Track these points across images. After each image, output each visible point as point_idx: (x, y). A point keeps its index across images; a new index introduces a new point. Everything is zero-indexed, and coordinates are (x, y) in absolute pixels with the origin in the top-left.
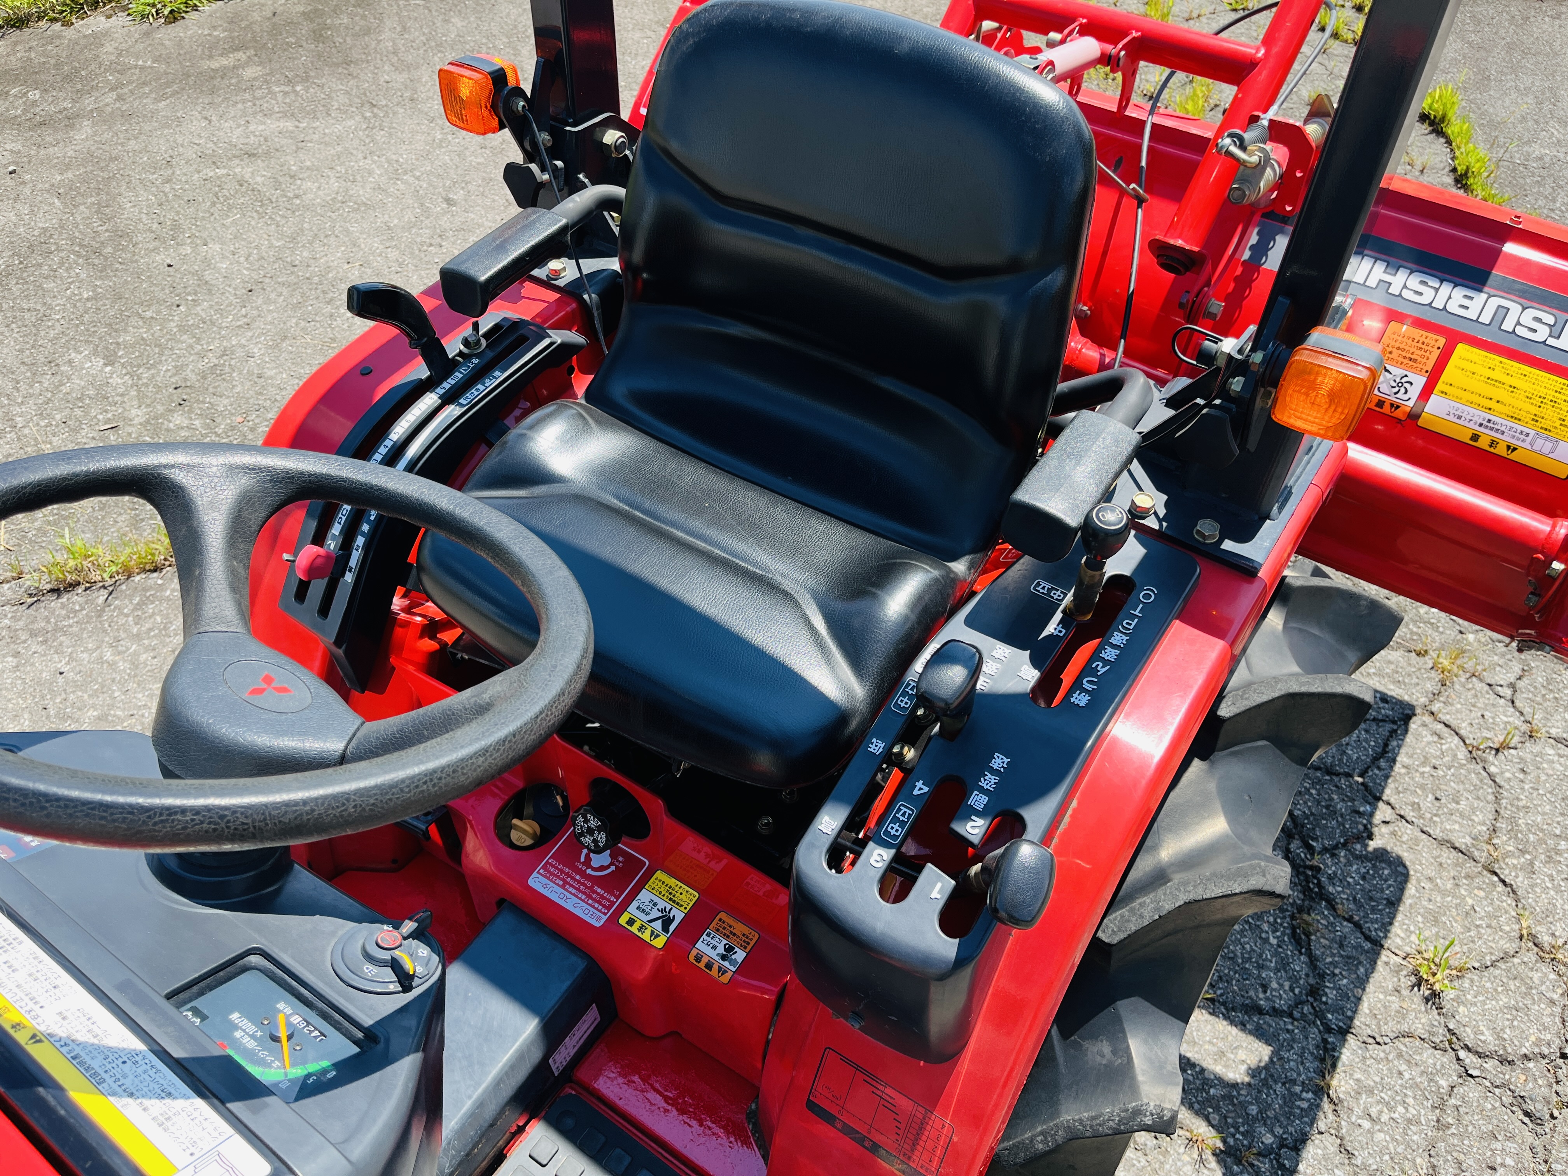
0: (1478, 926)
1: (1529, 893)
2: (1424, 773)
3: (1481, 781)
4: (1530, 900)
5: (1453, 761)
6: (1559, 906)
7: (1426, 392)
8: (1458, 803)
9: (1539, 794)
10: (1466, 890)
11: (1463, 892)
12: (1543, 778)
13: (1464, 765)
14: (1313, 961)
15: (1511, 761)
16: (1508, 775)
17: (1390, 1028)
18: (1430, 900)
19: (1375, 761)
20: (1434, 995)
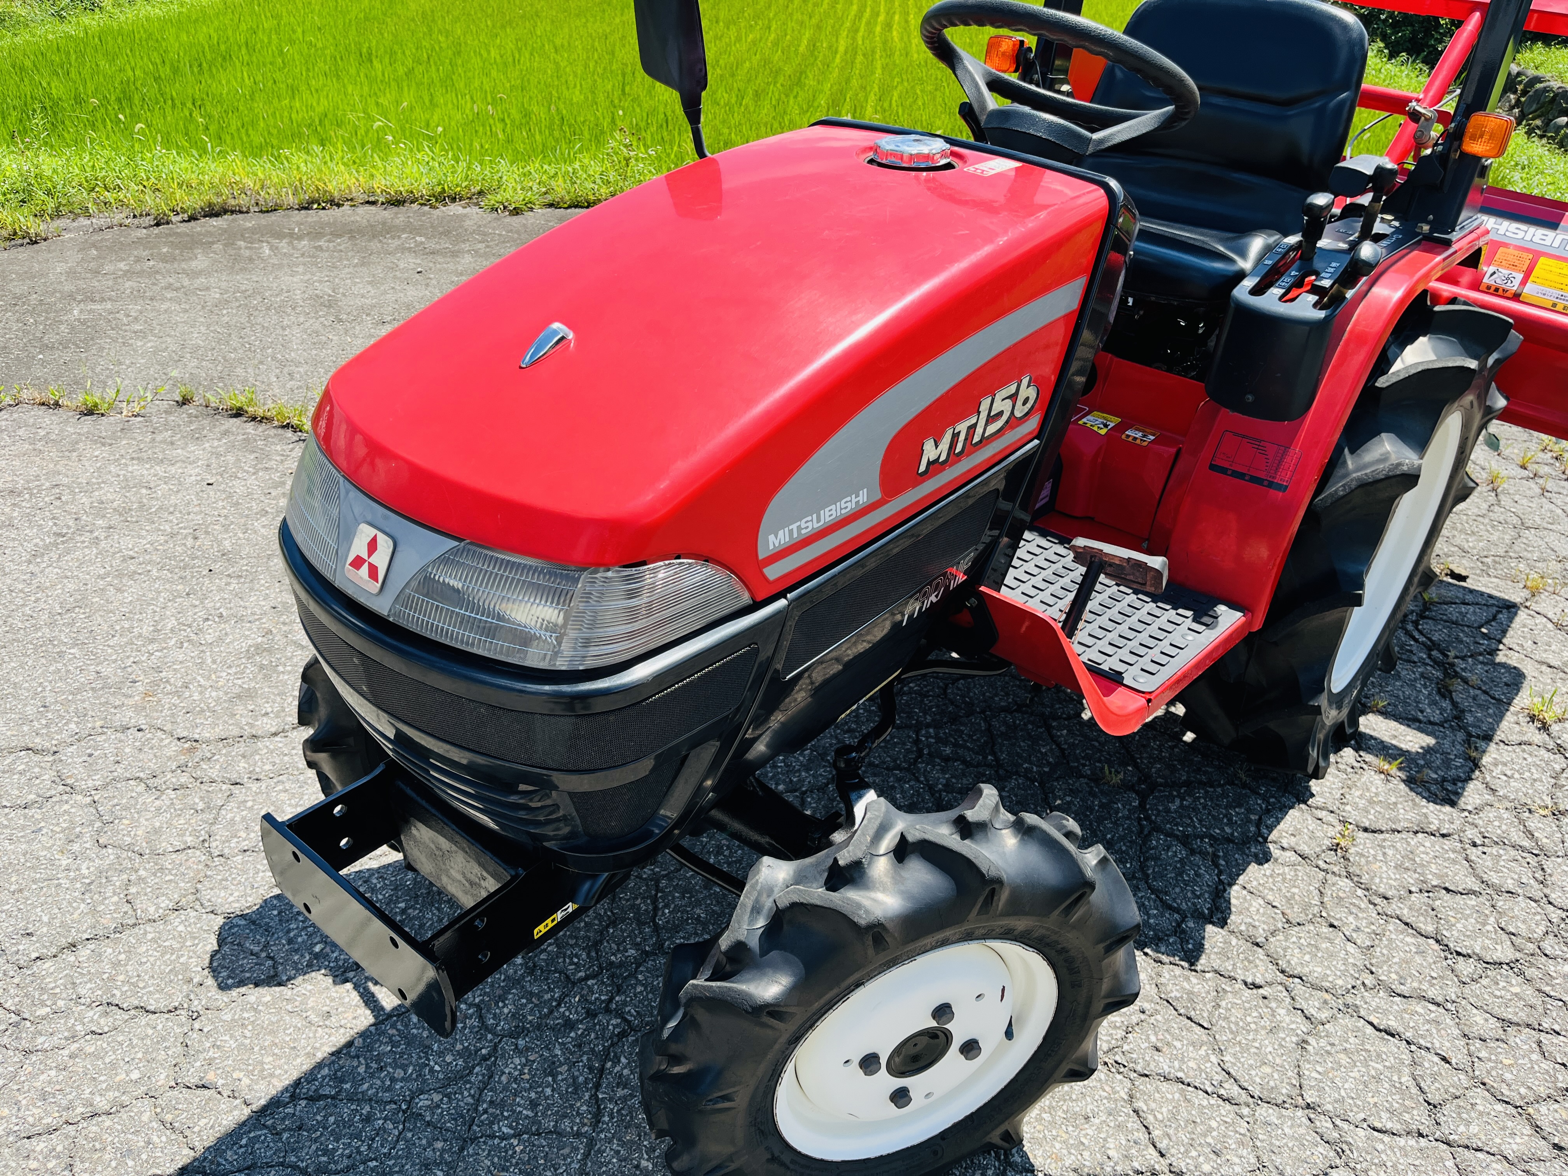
5: (1544, 628)
7: (1524, 282)
13: (1552, 631)
14: (1454, 704)
17: (1515, 738)
19: (1488, 622)
20: (1544, 727)
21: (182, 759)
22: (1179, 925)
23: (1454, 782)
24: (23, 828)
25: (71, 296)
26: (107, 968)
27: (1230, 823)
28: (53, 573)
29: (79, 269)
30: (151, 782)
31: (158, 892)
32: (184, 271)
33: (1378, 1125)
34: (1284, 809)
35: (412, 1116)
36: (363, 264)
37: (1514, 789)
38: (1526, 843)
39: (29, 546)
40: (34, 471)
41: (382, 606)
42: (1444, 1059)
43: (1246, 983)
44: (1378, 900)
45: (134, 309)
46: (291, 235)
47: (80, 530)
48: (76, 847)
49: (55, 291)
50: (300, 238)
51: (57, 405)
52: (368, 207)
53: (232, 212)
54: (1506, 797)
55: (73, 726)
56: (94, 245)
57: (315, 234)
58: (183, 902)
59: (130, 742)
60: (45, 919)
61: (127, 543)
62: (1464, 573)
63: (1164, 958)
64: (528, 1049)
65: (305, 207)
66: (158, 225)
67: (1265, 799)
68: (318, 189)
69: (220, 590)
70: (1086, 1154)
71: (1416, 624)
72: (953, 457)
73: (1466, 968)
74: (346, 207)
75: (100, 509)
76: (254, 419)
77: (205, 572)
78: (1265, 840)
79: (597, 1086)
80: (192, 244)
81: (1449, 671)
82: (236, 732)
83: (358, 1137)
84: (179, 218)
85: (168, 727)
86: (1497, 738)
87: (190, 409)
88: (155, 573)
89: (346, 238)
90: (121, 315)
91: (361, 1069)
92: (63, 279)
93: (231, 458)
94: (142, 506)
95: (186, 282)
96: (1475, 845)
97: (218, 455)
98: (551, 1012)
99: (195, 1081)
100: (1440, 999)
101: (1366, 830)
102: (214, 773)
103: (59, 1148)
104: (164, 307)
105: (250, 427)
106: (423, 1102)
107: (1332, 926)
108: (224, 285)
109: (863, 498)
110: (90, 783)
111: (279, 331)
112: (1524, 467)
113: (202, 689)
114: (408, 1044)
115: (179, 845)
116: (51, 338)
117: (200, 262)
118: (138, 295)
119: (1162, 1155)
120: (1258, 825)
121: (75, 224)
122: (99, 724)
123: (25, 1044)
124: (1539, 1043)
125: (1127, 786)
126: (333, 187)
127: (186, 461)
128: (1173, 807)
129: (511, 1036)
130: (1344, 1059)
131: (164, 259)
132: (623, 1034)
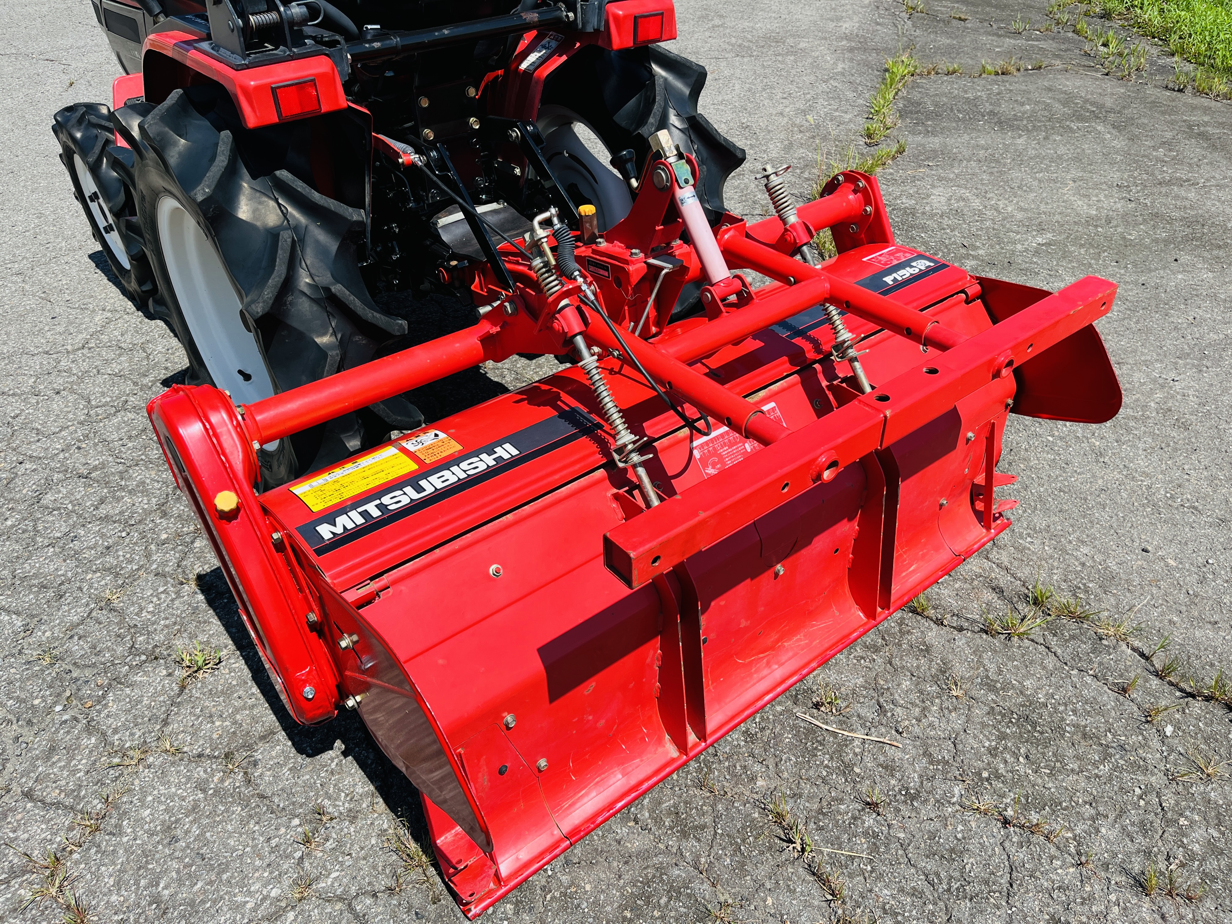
0: (199, 717)
1: (188, 771)
2: (332, 762)
3: (293, 803)
4: (182, 768)
5: (327, 793)
6: (161, 788)
8: (290, 769)
9: (247, 846)
10: (227, 726)
11: (227, 723)
12: (258, 863)
13: (316, 800)
15: (291, 845)
16: (283, 830)
18: (239, 698)
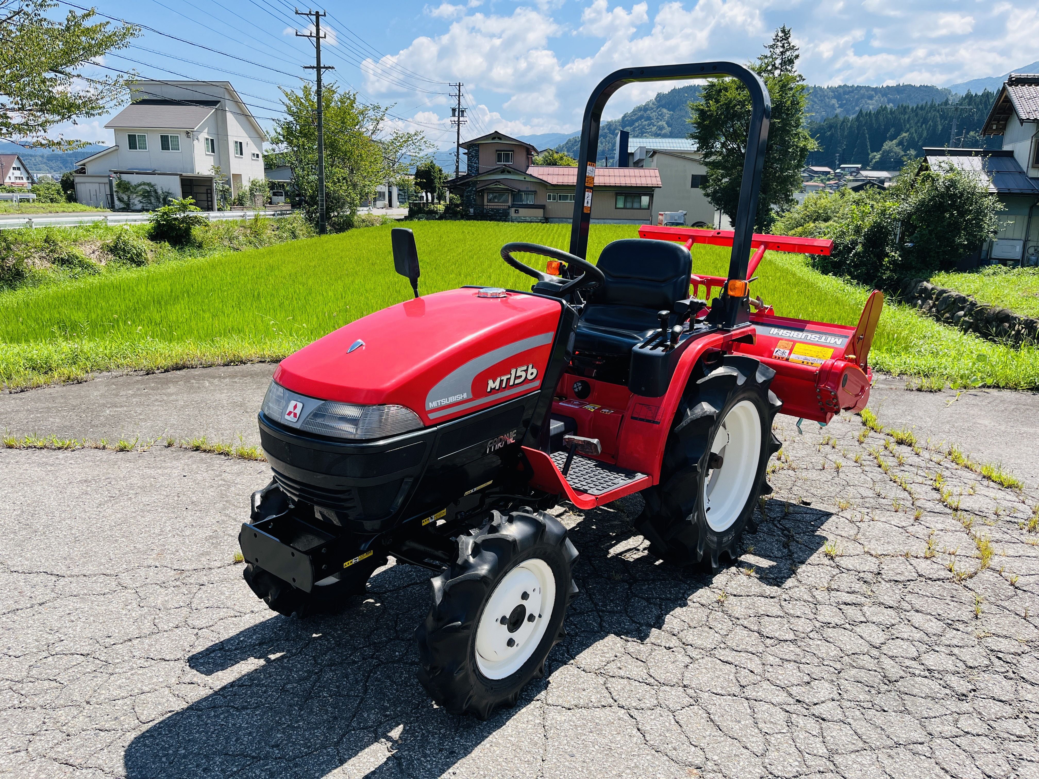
7: (790, 354)
14: (790, 550)
17: (816, 562)
19: (816, 520)
20: (832, 558)
21: (177, 577)
22: (638, 628)
23: (782, 578)
24: (104, 601)
25: (104, 405)
26: (147, 647)
27: (670, 593)
28: (109, 511)
29: (107, 394)
30: (163, 585)
31: (168, 621)
32: (164, 394)
33: (715, 692)
34: (697, 589)
35: (284, 690)
36: (258, 388)
37: (812, 581)
38: (811, 600)
39: (97, 501)
40: (96, 473)
41: (298, 426)
42: (752, 672)
43: (665, 647)
44: (733, 619)
45: (139, 410)
46: (220, 377)
47: (122, 495)
48: (129, 607)
49: (95, 403)
50: (224, 378)
51: (104, 448)
52: (261, 364)
53: (188, 368)
54: (806, 584)
55: (124, 566)
56: (113, 383)
57: (233, 376)
58: (180, 625)
59: (152, 571)
60: (117, 631)
61: (145, 499)
62: (808, 501)
63: (630, 639)
64: (336, 670)
65: (227, 365)
66: (147, 374)
67: (689, 585)
68: (234, 355)
69: (191, 516)
70: (581, 700)
71: (779, 521)
72: (501, 389)
73: (768, 641)
74: (249, 364)
75: (131, 487)
76: (205, 451)
77: (184, 509)
78: (686, 599)
79: (367, 682)
80: (167, 382)
81: (790, 538)
82: (202, 567)
83: (261, 697)
84: (159, 371)
85: (170, 565)
86: (807, 563)
87: (173, 449)
88: (160, 510)
89: (249, 378)
90: (132, 412)
91: (262, 677)
92: (98, 398)
93: (194, 466)
94: (151, 485)
95: (165, 398)
96: (785, 600)
97: (188, 465)
98: (347, 658)
99: (188, 681)
100: (754, 652)
101: (735, 596)
102: (192, 581)
103: (128, 703)
104: (154, 409)
105: (203, 455)
106: (289, 686)
107: (710, 628)
108: (185, 399)
109: (465, 396)
110: (134, 586)
111: (215, 417)
112: (856, 462)
113: (185, 552)
114: (282, 669)
115: (177, 606)
116: (95, 422)
117: (172, 389)
118: (140, 404)
119: (616, 701)
120: (683, 594)
121: (101, 375)
122: (137, 565)
123: (110, 671)
124: (799, 667)
125: (623, 581)
126: (243, 354)
127: (172, 468)
128: (644, 588)
129: (328, 666)
130: (704, 671)
131: (153, 389)
132: (379, 665)
